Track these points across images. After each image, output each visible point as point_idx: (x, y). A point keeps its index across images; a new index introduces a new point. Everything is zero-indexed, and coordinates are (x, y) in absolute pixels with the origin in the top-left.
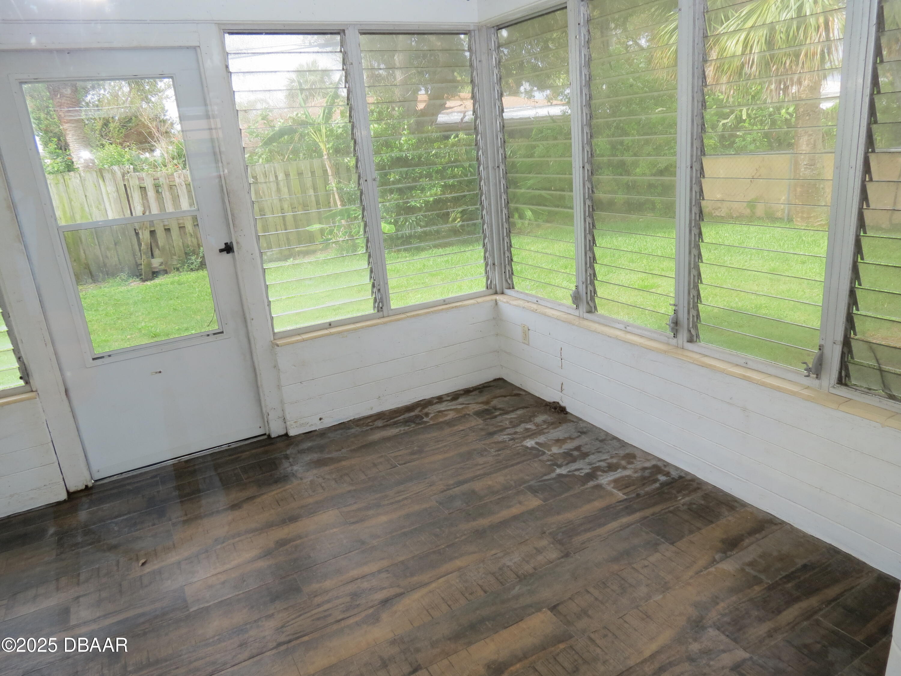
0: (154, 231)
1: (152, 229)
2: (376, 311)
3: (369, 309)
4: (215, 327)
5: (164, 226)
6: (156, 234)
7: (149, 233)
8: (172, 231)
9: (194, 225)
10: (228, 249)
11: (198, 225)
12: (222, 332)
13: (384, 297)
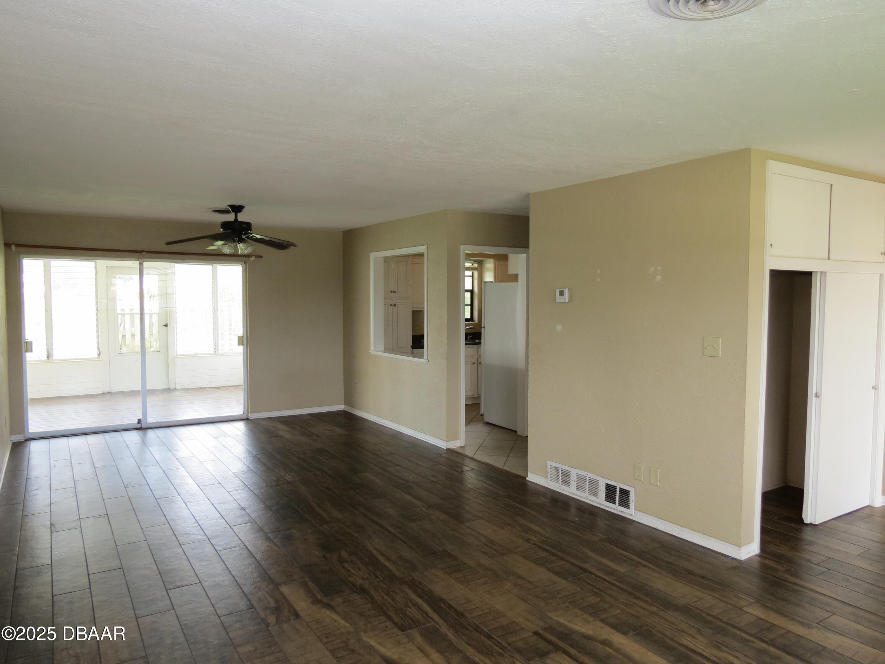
0: (125, 335)
1: (124, 334)
2: (214, 352)
3: (212, 351)
4: (158, 350)
5: (132, 333)
6: (125, 337)
7: (121, 336)
8: (136, 337)
9: (150, 334)
10: (166, 325)
11: (152, 334)
12: (160, 352)
13: (217, 348)
